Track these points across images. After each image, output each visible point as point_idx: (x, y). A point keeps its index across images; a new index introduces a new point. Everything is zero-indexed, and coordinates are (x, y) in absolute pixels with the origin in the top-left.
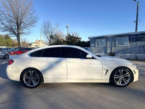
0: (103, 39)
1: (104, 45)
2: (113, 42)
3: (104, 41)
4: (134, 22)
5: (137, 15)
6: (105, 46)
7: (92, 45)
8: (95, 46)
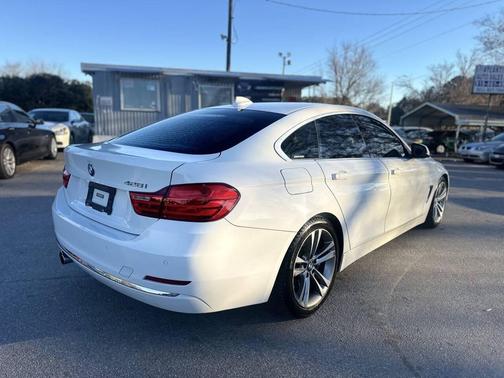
0: (150, 82)
1: (156, 106)
2: (188, 98)
3: (153, 88)
4: (223, 37)
5: (230, 18)
6: (159, 109)
7: (103, 99)
8: (116, 107)
